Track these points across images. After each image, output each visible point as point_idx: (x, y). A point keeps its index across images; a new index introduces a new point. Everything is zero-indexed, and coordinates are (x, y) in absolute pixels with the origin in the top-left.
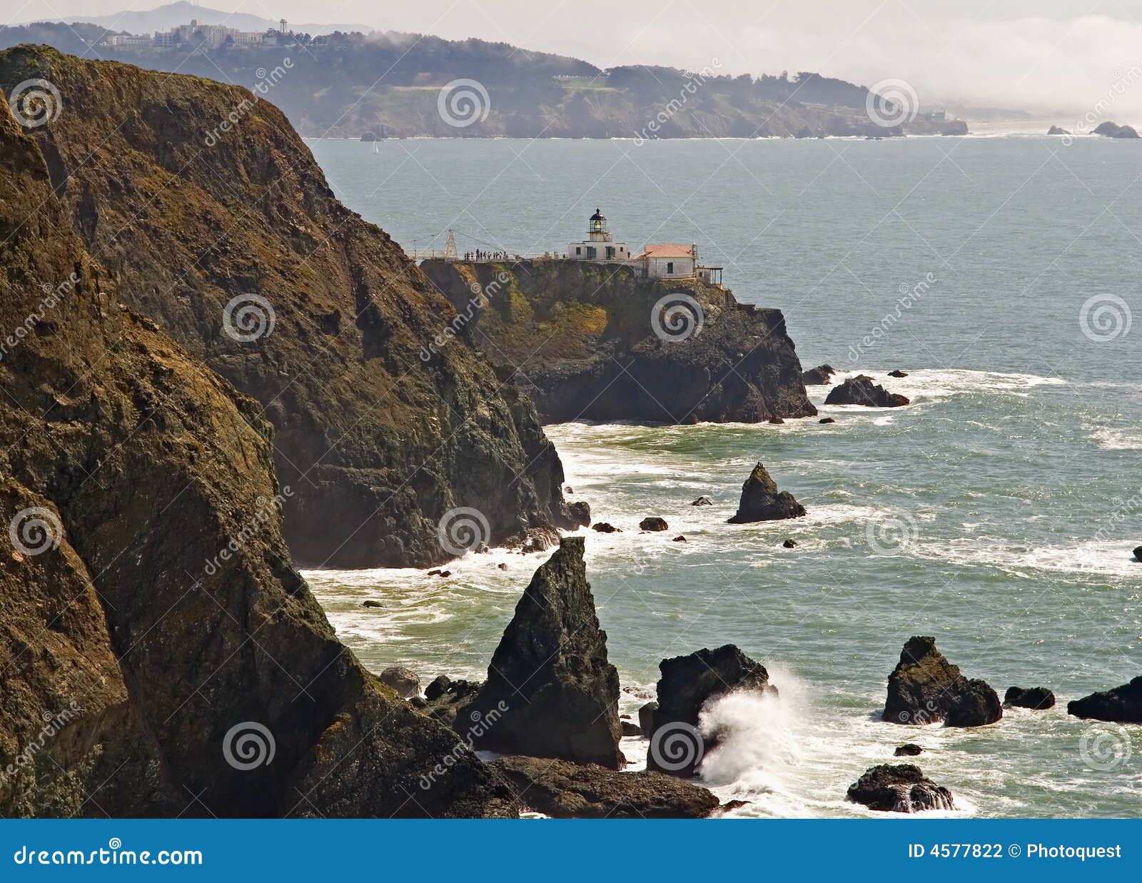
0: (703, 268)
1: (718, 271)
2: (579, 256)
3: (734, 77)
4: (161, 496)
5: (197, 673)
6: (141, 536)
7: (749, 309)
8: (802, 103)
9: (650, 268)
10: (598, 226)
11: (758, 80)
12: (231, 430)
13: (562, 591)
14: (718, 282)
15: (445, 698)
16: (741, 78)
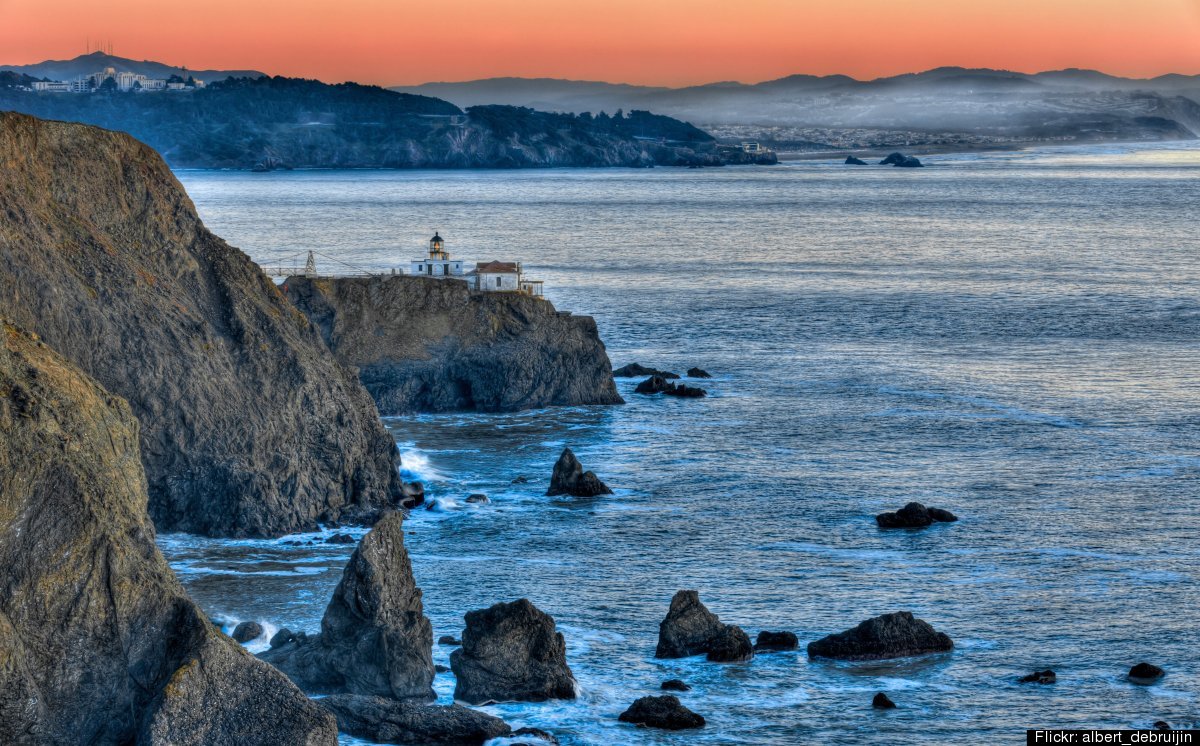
0: (527, 282)
1: (539, 284)
2: (421, 272)
3: (577, 114)
4: (37, 479)
5: (68, 626)
6: (20, 512)
7: (566, 316)
8: (636, 137)
9: (481, 282)
10: (437, 247)
11: (597, 116)
12: (102, 424)
13: (383, 555)
14: (539, 294)
15: (287, 647)
16: (582, 115)
